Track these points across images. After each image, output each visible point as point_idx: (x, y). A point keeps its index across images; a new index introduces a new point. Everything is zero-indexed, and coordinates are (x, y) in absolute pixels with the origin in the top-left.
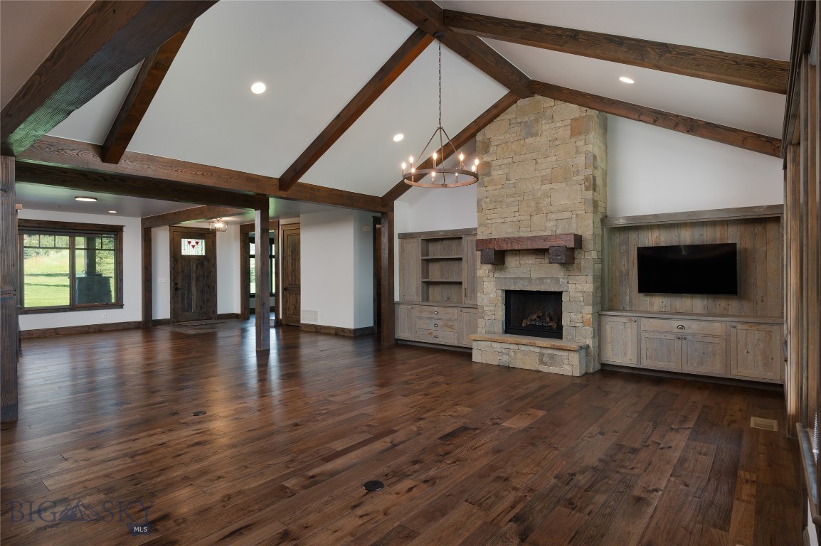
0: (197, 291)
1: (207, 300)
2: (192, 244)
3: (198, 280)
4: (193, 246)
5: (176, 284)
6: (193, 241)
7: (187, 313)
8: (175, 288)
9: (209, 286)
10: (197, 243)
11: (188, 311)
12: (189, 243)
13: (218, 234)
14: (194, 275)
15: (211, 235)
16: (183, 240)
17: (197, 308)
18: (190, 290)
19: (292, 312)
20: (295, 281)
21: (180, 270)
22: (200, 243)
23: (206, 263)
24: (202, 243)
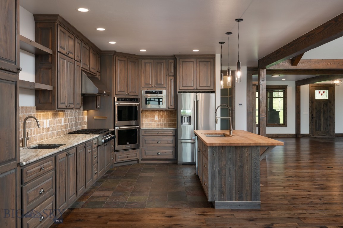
0: (324, 119)
1: (330, 125)
2: (321, 93)
3: (324, 113)
4: (322, 94)
5: (312, 115)
6: (322, 92)
7: (318, 132)
8: (312, 118)
9: (330, 117)
10: (324, 92)
11: (318, 130)
12: (320, 92)
13: (336, 87)
14: (322, 111)
15: (332, 88)
16: (316, 91)
17: (323, 129)
18: (319, 119)
21: (314, 108)
22: (325, 93)
23: (329, 103)
24: (327, 92)
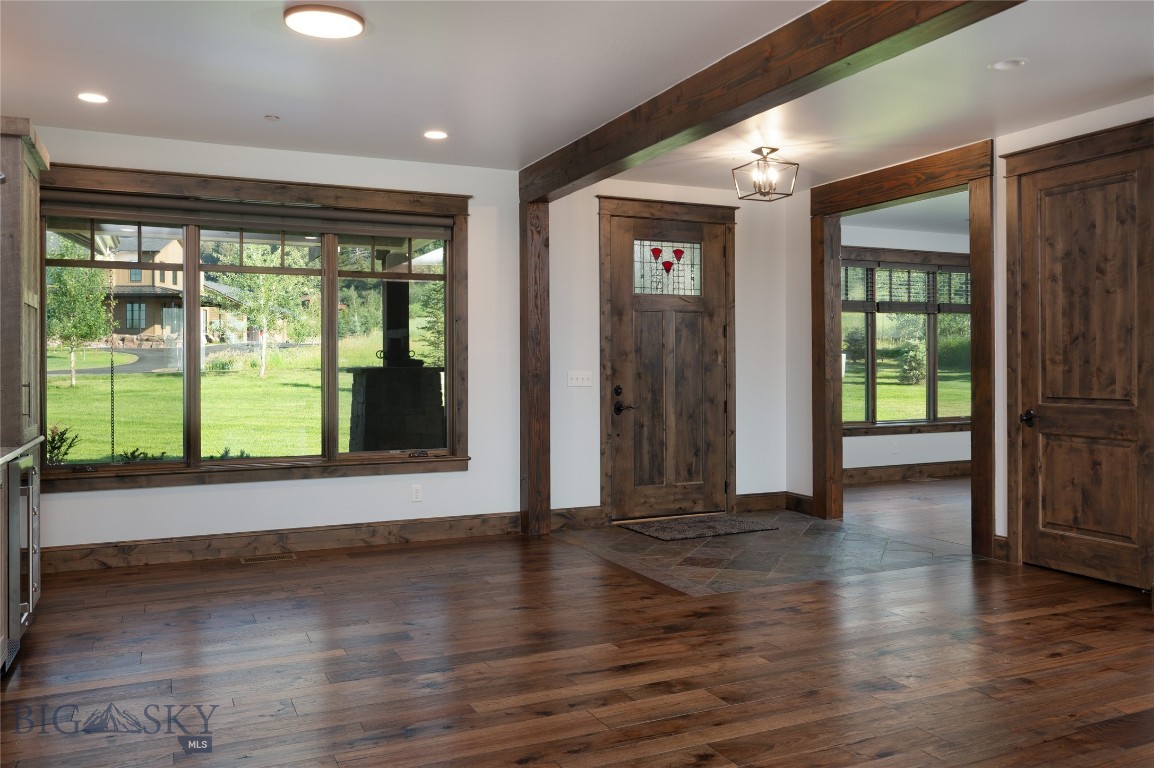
0: (679, 415)
1: (709, 446)
2: (663, 258)
3: (680, 379)
4: (668, 267)
5: (617, 391)
6: (667, 250)
7: (649, 490)
8: (614, 406)
9: (712, 401)
10: (678, 254)
11: (651, 481)
12: (657, 253)
13: (740, 226)
14: (670, 363)
15: (719, 230)
16: (637, 243)
17: (678, 473)
18: (657, 413)
19: (1065, 514)
20: (1085, 384)
21: (629, 346)
22: (686, 258)
23: (703, 322)
24: (692, 255)
